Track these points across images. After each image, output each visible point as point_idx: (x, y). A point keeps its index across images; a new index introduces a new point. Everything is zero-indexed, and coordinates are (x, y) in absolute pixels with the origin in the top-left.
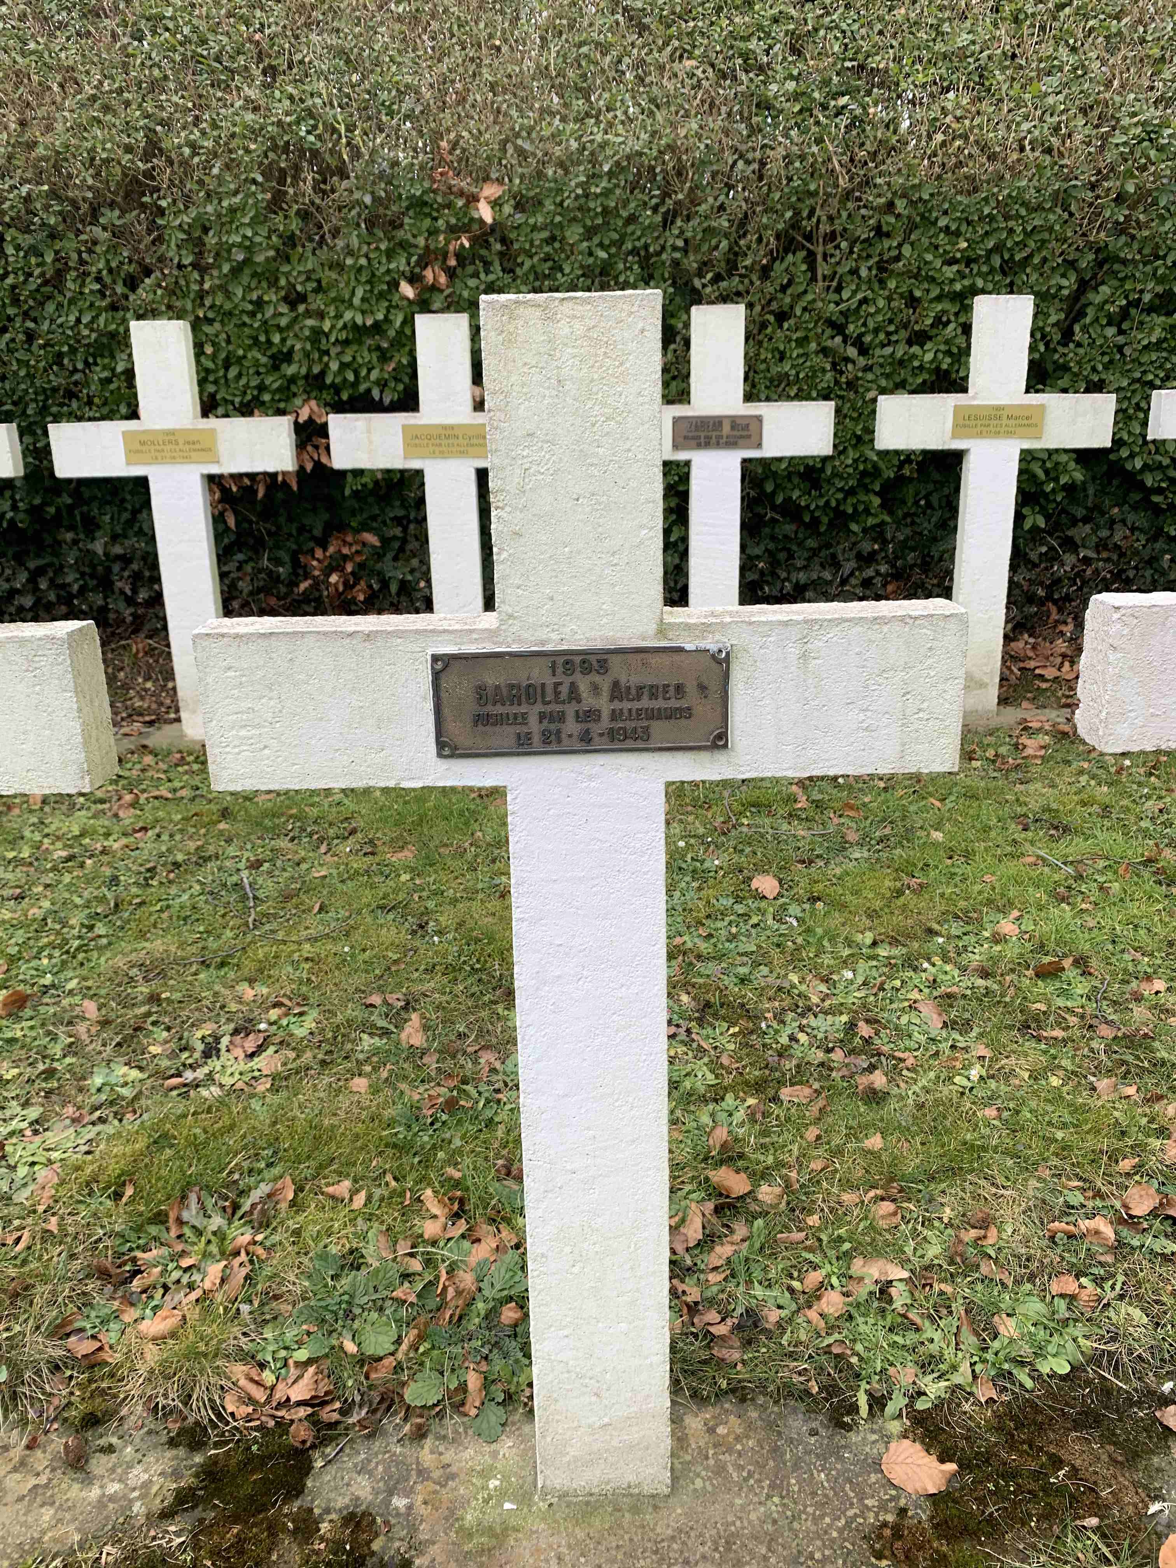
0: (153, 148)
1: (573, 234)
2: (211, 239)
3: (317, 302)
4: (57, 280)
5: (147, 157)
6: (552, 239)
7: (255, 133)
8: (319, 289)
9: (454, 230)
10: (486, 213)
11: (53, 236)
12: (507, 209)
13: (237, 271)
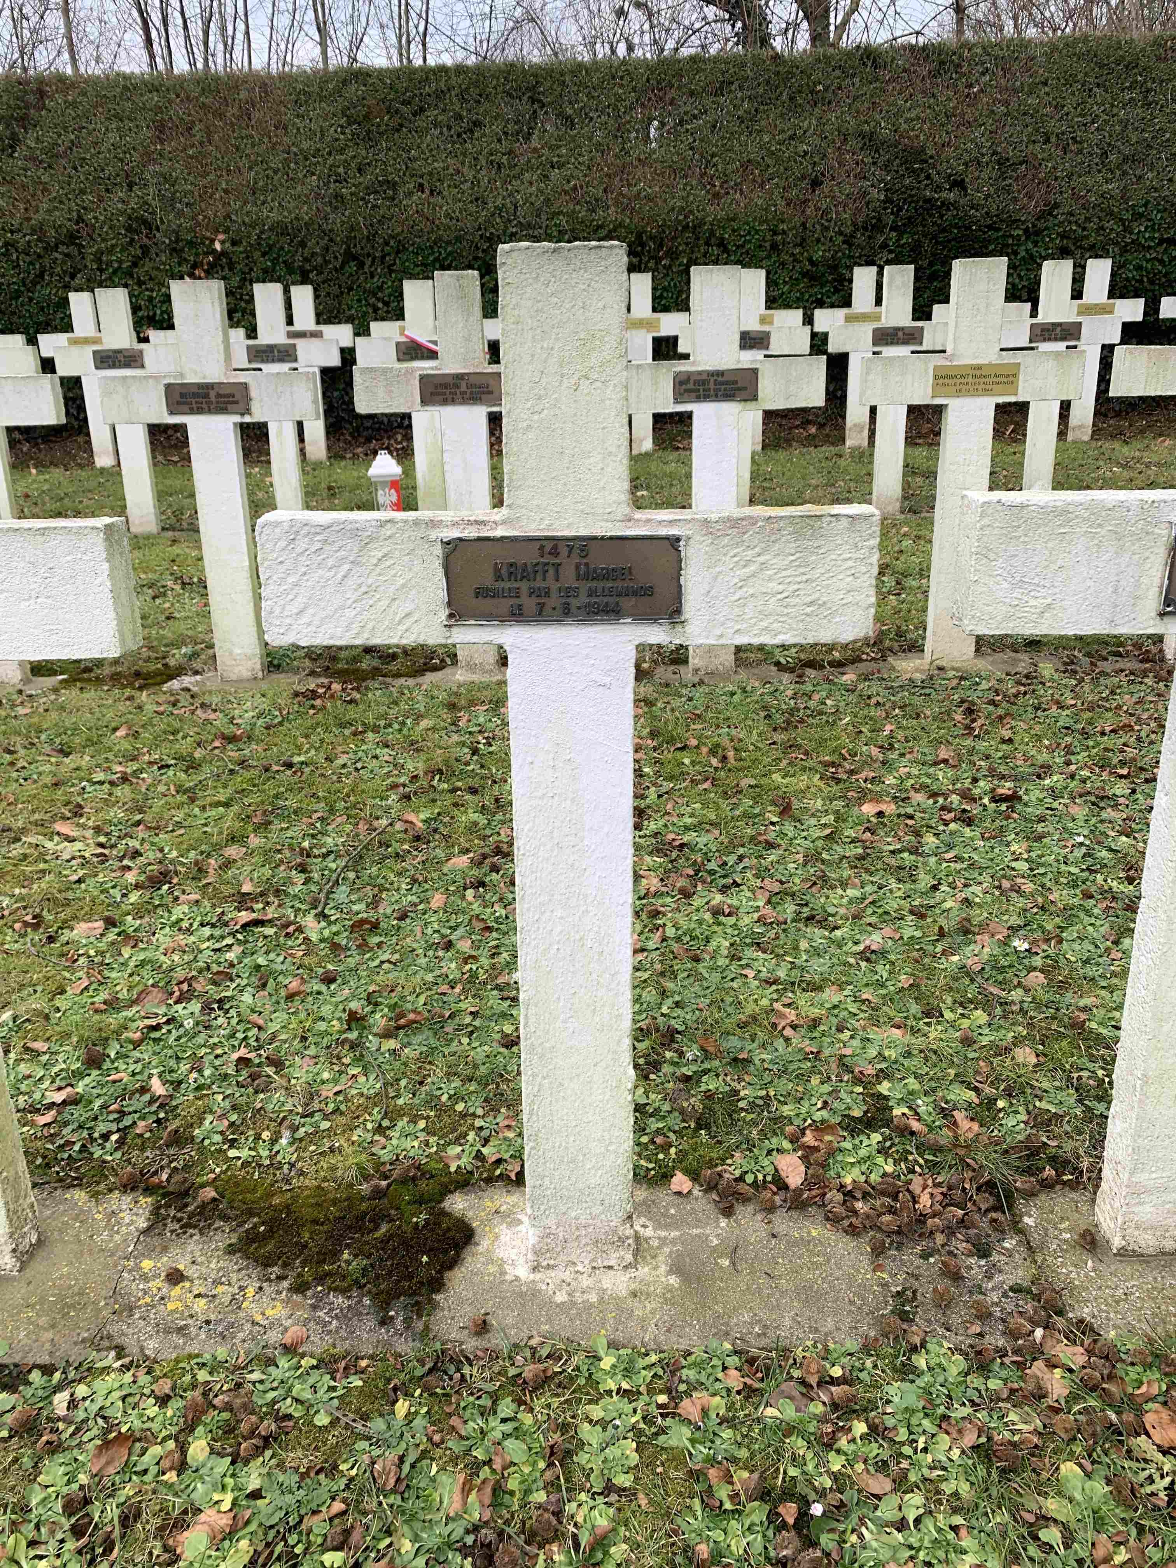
0: (80, 219)
1: (257, 254)
2: (104, 258)
3: (150, 285)
4: (41, 275)
5: (77, 223)
6: (247, 257)
7: (122, 213)
8: (151, 279)
9: (206, 254)
10: (218, 246)
11: (40, 256)
12: (227, 245)
13: (115, 272)
